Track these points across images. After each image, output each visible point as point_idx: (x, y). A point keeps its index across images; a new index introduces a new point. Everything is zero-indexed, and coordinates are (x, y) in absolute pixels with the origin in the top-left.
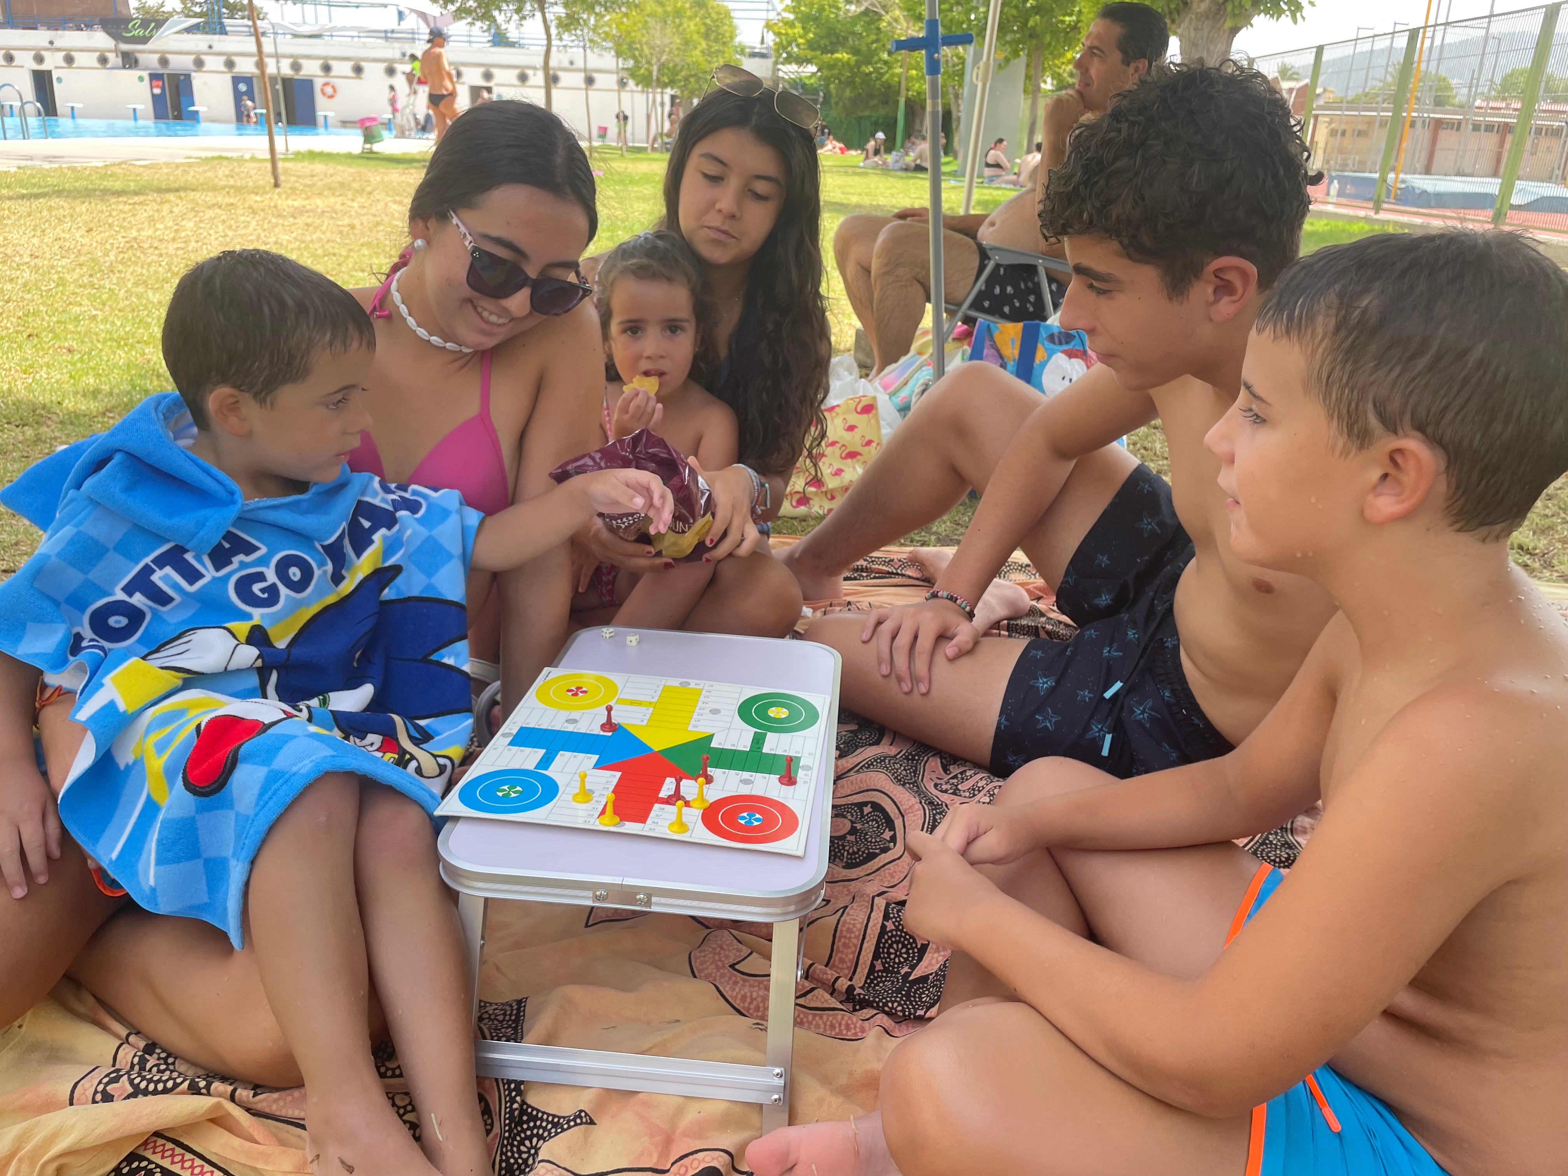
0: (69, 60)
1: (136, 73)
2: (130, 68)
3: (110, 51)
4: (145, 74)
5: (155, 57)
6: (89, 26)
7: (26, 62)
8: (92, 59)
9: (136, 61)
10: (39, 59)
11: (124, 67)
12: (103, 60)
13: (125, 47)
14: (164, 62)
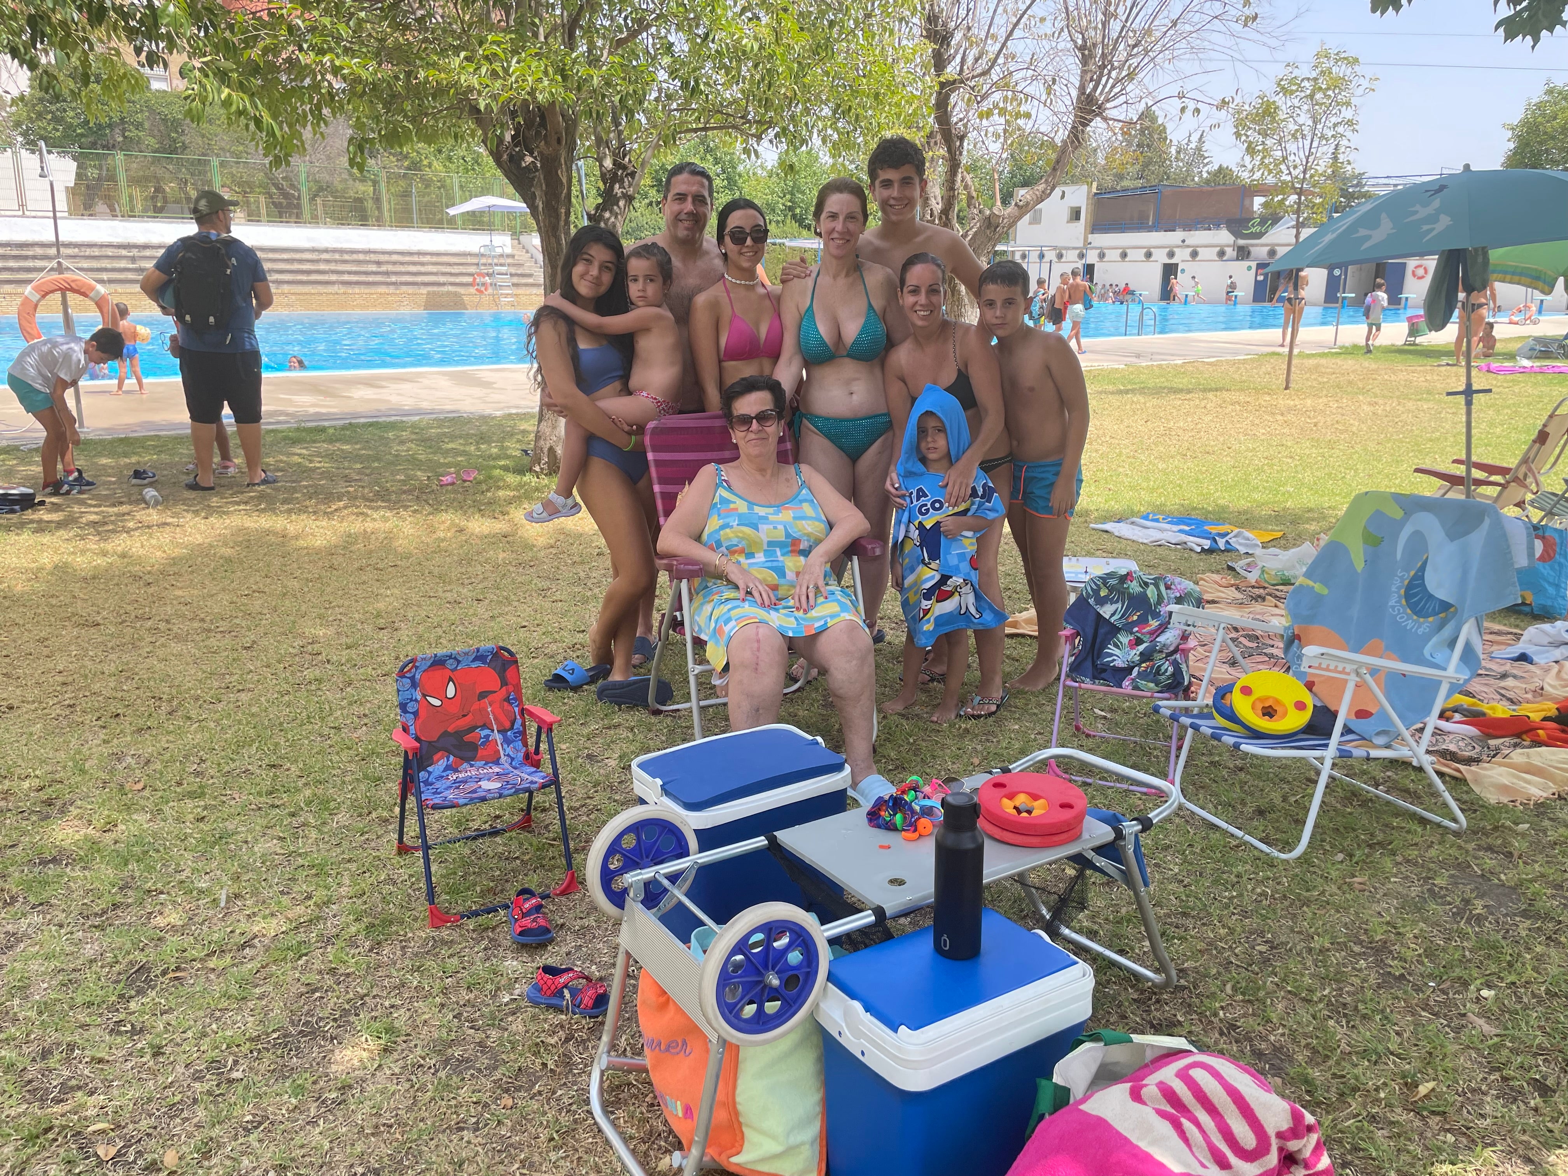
0: (1194, 254)
1: (1246, 264)
2: (1242, 259)
3: (1228, 246)
4: (1254, 264)
5: (1266, 249)
6: (1218, 226)
7: (1161, 257)
8: (1213, 253)
9: (1249, 253)
10: (1171, 255)
11: (1237, 259)
12: (1221, 254)
13: (1241, 242)
14: (1272, 253)
